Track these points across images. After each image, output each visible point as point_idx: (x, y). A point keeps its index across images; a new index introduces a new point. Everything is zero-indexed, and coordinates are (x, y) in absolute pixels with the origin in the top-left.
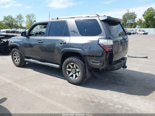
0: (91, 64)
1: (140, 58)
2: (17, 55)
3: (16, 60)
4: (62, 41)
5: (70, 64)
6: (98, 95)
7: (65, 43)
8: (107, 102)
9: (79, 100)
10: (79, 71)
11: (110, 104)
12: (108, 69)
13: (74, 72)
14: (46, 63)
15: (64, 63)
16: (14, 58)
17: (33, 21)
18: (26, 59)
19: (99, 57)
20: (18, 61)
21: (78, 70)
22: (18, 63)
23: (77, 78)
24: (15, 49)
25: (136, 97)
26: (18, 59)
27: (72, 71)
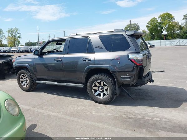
0: (121, 80)
1: (157, 72)
2: (25, 77)
3: (24, 83)
4: (86, 58)
5: (97, 82)
6: (131, 111)
7: (90, 60)
8: (143, 116)
9: (116, 118)
10: (108, 89)
11: (147, 118)
12: (138, 84)
13: (102, 90)
14: (66, 83)
15: (89, 81)
16: (21, 82)
17: (17, 36)
18: (38, 82)
19: (130, 71)
20: (27, 84)
21: (105, 88)
22: (26, 87)
23: (105, 97)
24: (23, 71)
25: (169, 110)
26: (26, 82)
27: (98, 89)
